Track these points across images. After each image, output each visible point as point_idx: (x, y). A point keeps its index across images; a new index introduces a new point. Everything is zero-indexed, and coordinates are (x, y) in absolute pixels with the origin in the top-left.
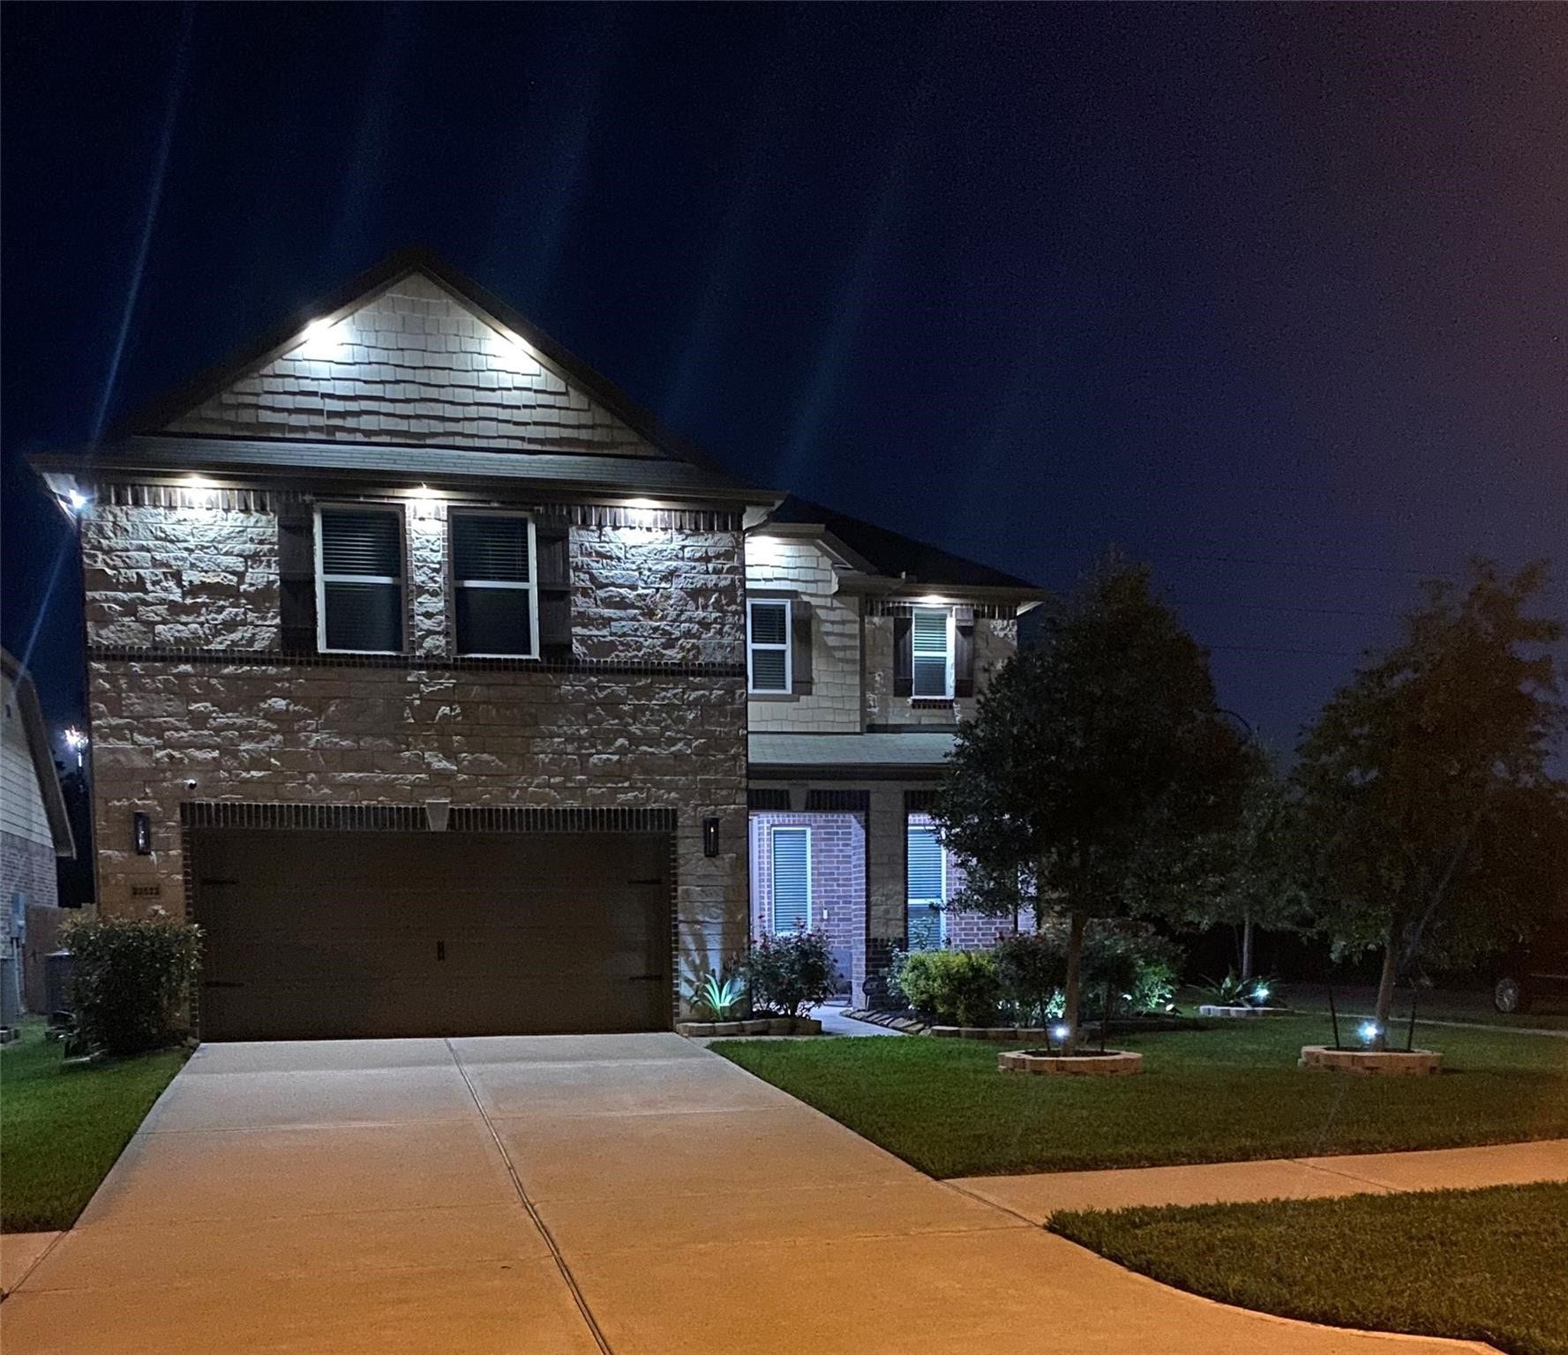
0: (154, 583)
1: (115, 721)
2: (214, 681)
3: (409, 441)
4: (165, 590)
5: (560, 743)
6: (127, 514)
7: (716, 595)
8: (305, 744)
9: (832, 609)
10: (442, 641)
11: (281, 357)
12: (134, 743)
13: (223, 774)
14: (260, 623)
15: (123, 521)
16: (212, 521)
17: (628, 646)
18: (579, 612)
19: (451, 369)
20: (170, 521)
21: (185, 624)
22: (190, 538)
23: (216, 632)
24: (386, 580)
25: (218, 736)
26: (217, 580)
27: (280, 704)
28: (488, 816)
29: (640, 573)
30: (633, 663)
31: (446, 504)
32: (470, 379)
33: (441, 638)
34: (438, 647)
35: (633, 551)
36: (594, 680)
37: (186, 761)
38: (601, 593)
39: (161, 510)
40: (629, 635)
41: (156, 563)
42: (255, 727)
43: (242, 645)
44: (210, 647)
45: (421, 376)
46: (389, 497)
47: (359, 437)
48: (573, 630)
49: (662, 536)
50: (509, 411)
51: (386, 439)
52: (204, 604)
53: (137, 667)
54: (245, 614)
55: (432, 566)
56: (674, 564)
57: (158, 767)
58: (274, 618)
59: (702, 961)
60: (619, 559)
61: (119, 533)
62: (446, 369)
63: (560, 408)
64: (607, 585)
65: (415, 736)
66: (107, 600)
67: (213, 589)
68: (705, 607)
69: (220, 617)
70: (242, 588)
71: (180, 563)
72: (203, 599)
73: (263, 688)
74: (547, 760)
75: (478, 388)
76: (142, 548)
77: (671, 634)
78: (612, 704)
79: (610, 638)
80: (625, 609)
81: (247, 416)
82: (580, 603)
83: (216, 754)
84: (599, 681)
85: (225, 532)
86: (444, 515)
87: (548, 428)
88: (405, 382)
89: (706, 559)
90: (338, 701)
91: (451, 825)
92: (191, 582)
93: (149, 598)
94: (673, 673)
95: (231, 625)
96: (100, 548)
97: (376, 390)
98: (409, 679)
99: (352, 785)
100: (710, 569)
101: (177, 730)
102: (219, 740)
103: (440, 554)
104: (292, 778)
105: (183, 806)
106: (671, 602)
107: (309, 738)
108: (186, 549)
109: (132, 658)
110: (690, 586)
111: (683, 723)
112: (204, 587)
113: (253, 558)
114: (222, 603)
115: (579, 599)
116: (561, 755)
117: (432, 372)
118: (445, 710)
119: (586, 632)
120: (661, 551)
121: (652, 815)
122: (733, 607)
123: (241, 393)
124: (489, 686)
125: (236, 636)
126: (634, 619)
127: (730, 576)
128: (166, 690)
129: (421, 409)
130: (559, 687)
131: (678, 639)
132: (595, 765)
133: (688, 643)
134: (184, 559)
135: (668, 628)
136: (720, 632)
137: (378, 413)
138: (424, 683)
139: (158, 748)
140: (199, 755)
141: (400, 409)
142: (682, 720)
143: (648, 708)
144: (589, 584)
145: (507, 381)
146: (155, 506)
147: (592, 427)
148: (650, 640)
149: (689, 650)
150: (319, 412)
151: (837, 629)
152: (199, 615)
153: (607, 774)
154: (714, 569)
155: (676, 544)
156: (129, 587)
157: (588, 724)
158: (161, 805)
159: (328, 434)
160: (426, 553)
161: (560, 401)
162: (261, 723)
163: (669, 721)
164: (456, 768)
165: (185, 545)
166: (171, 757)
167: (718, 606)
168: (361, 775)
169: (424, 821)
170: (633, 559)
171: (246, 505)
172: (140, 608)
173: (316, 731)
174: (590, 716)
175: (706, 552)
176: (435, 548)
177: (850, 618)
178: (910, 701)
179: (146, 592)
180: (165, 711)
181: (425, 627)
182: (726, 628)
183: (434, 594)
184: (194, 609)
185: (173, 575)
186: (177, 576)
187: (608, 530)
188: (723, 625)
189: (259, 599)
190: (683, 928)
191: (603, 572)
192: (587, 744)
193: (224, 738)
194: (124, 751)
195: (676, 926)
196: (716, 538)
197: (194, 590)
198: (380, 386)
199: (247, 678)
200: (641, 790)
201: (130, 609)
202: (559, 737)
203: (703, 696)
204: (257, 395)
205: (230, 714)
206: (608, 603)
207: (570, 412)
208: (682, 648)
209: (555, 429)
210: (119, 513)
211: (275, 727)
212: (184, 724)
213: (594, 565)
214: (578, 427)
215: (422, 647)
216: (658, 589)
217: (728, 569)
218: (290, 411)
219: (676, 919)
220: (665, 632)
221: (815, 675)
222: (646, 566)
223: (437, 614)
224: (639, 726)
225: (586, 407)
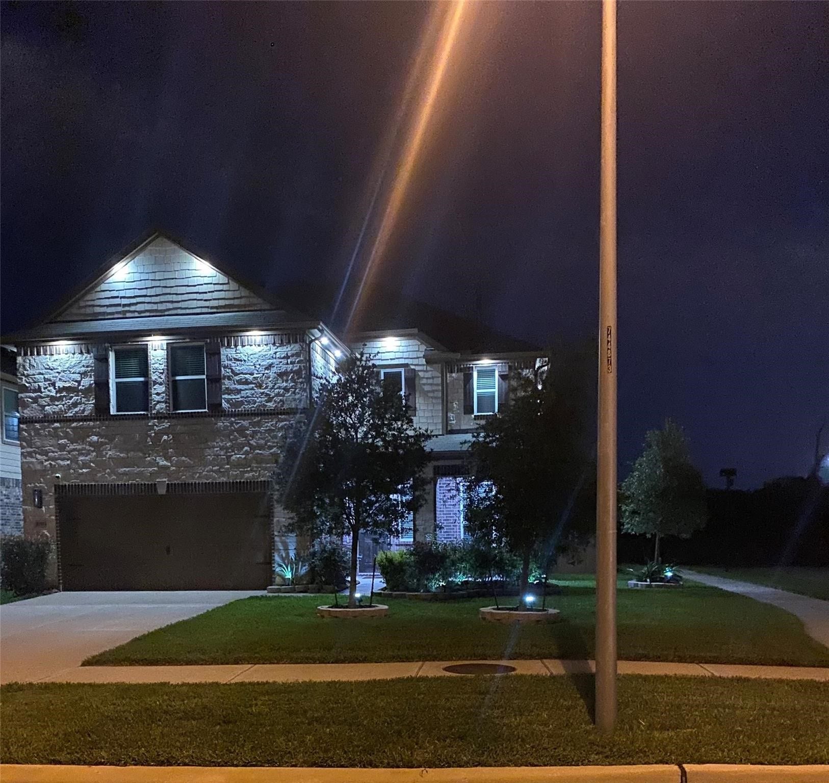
0: (45, 388)
1: (29, 450)
2: (68, 430)
3: (157, 314)
4: (49, 391)
5: (217, 451)
6: (34, 359)
7: (292, 374)
8: (105, 456)
9: (426, 371)
10: (163, 405)
11: (103, 282)
12: (37, 459)
13: (72, 471)
14: (87, 403)
15: (33, 362)
16: (68, 359)
17: (249, 402)
18: (226, 388)
19: (176, 278)
20: (51, 360)
21: (57, 405)
22: (59, 367)
23: (69, 408)
24: (142, 379)
25: (69, 454)
26: (70, 385)
27: (95, 438)
28: (185, 486)
29: (255, 367)
30: (251, 410)
31: (166, 342)
32: (185, 282)
33: (163, 404)
34: (162, 409)
35: (252, 356)
36: (233, 419)
37: (57, 466)
38: (237, 378)
39: (48, 356)
40: (250, 397)
41: (46, 380)
42: (85, 449)
43: (80, 413)
44: (67, 415)
45: (163, 283)
46: (141, 341)
47: (137, 314)
48: (223, 396)
49: (265, 348)
50: (202, 295)
51: (148, 314)
52: (64, 396)
53: (38, 426)
54: (81, 399)
55: (160, 371)
56: (271, 361)
57: (45, 470)
58: (93, 400)
59: (286, 555)
60: (245, 361)
61: (31, 367)
62: (173, 279)
63: (225, 291)
64: (239, 374)
65: (152, 450)
66: (27, 397)
67: (68, 389)
68: (287, 381)
69: (71, 401)
70: (80, 387)
71: (55, 379)
72: (64, 394)
73: (89, 432)
74: (211, 459)
75: (188, 286)
76: (40, 374)
77: (270, 395)
78: (242, 431)
79: (241, 399)
80: (248, 385)
81: (89, 311)
82: (227, 383)
83: (69, 462)
84: (235, 420)
85: (72, 364)
86: (165, 347)
87: (220, 301)
88: (156, 287)
89: (287, 357)
90: (119, 436)
91: (168, 491)
92: (59, 387)
93: (42, 395)
94: (271, 414)
95: (75, 405)
96: (23, 375)
97: (144, 292)
98: (150, 424)
99: (125, 474)
100: (289, 362)
101: (53, 452)
102: (70, 456)
103: (163, 365)
104: (100, 472)
105: (55, 485)
106: (270, 380)
107: (107, 454)
108: (58, 372)
109: (36, 422)
110: (279, 371)
111: (276, 438)
112: (64, 389)
113: (84, 374)
114: (72, 395)
115: (226, 381)
116: (217, 456)
117: (168, 281)
118: (165, 437)
119: (230, 397)
120: (265, 356)
121: (261, 484)
122: (301, 380)
123: (88, 301)
124: (185, 425)
125: (76, 409)
126: (252, 389)
127: (299, 365)
128: (50, 435)
129: (162, 298)
130: (216, 424)
131: (273, 397)
132: (233, 460)
133: (278, 399)
134: (56, 377)
135: (268, 392)
136: (294, 393)
137: (144, 303)
138: (156, 425)
139: (46, 461)
140: (62, 463)
141: (154, 299)
142: (275, 437)
143: (259, 432)
144: (231, 374)
145: (202, 281)
146: (46, 355)
147: (241, 298)
148: (260, 399)
149: (279, 403)
150: (119, 305)
151: (430, 381)
152: (63, 401)
153: (238, 465)
154: (291, 362)
155: (272, 352)
156: (35, 391)
157: (231, 441)
158: (46, 486)
159: (123, 315)
160: (156, 365)
161: (225, 287)
162: (87, 447)
163: (270, 438)
164: (169, 464)
165: (57, 371)
166: (51, 464)
167: (293, 380)
168: (129, 469)
169: (156, 490)
170: (252, 360)
171: (81, 351)
172: (39, 400)
173: (110, 450)
174: (231, 437)
175: (287, 354)
176: (161, 363)
177: (436, 375)
178: (473, 416)
179: (42, 393)
180: (49, 444)
181: (156, 400)
182: (297, 391)
183: (161, 384)
184: (60, 399)
185: (52, 384)
186: (54, 384)
187: (239, 347)
188: (296, 389)
189: (86, 392)
190: (277, 539)
191: (237, 367)
192: (230, 450)
193: (72, 455)
194: (32, 463)
195: (274, 538)
196: (292, 346)
197: (60, 390)
198: (145, 290)
199: (81, 428)
200: (256, 471)
201: (35, 400)
202: (217, 447)
203: (286, 424)
204: (94, 300)
205: (75, 444)
206: (240, 382)
207: (230, 292)
208: (275, 401)
209: (223, 301)
210: (31, 359)
211: (93, 449)
212: (56, 450)
213: (233, 365)
214: (234, 298)
215: (155, 409)
216: (263, 374)
217: (298, 361)
218: (107, 306)
219: (273, 534)
220: (267, 395)
221: (417, 406)
222: (258, 363)
223: (162, 393)
224: (255, 440)
225: (237, 289)
